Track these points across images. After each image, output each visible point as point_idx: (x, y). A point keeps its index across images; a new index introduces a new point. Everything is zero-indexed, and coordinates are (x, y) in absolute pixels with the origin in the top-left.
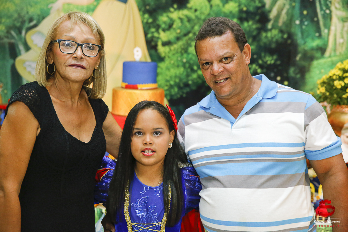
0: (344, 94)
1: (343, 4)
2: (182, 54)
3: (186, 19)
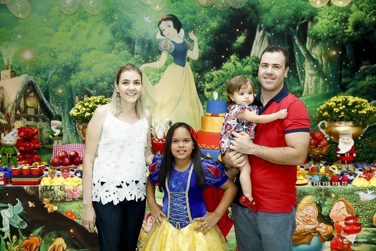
3: (221, 76)
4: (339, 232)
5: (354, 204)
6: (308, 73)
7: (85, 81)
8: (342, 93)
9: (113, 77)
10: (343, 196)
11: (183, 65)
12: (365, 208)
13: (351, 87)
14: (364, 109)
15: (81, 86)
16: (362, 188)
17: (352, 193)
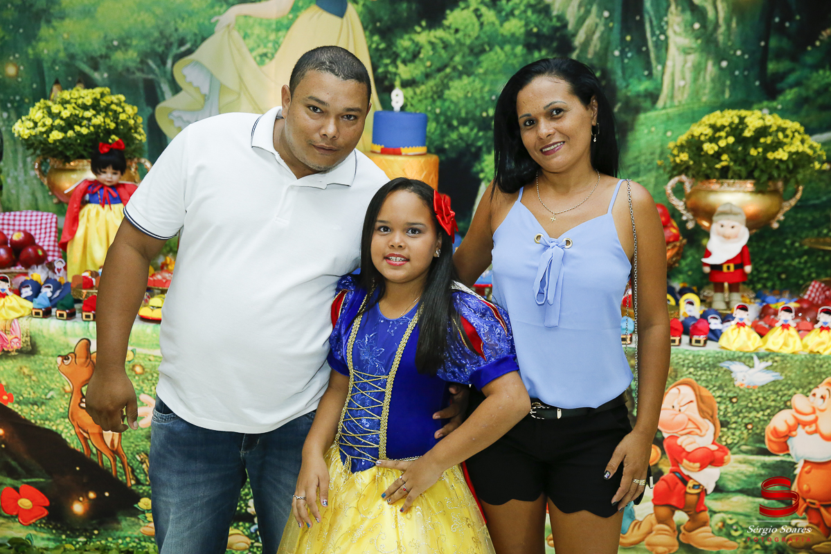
0: (717, 163)
1: (686, 26)
2: (434, 101)
3: (441, 45)
4: (676, 462)
5: (719, 393)
6: (675, 43)
7: (77, 46)
8: (765, 103)
9: (152, 39)
10: (690, 373)
11: (341, 13)
12: (747, 406)
13: (791, 87)
14: (782, 148)
15: (67, 60)
16: (741, 354)
17: (714, 366)
